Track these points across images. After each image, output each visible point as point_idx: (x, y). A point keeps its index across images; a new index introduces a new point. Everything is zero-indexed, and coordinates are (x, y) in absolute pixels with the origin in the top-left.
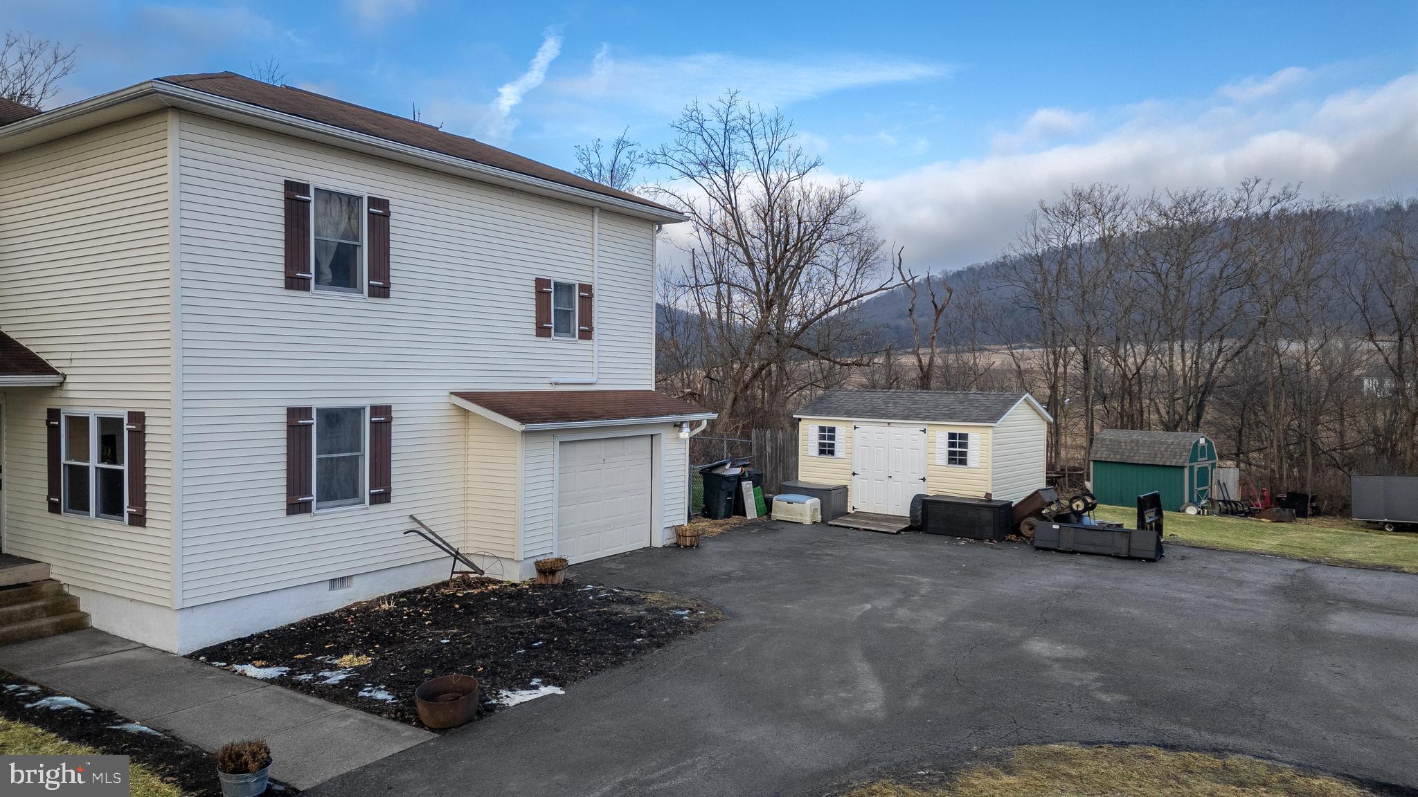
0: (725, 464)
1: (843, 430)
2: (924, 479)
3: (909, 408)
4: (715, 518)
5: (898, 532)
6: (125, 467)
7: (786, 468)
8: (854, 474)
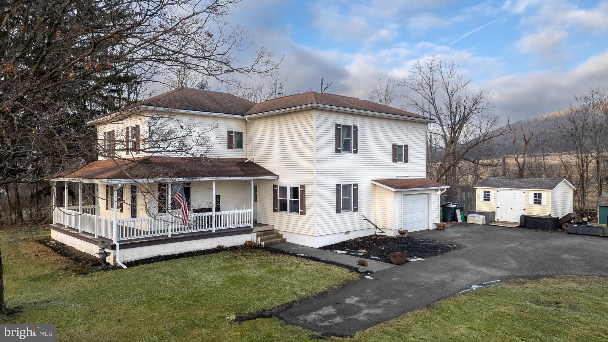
0: (450, 203)
1: (493, 192)
2: (525, 209)
3: (518, 184)
4: (447, 222)
5: (516, 227)
6: (299, 200)
7: (471, 205)
8: (498, 208)
